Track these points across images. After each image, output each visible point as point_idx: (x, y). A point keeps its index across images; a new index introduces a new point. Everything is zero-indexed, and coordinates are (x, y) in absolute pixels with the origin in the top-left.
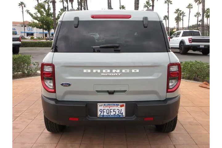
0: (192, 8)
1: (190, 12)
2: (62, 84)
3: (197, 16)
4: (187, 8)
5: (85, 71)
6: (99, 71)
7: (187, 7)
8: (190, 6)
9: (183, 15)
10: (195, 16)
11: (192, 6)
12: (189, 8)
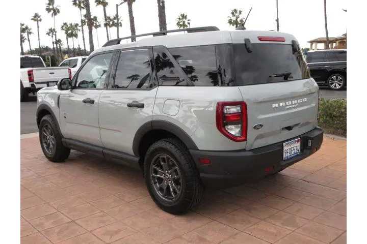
0: (40, 20)
1: (38, 27)
2: (255, 127)
3: (51, 34)
4: (33, 21)
5: (274, 106)
6: (284, 104)
7: (32, 19)
8: (36, 18)
9: (28, 32)
10: (48, 34)
11: (41, 18)
12: (35, 20)
